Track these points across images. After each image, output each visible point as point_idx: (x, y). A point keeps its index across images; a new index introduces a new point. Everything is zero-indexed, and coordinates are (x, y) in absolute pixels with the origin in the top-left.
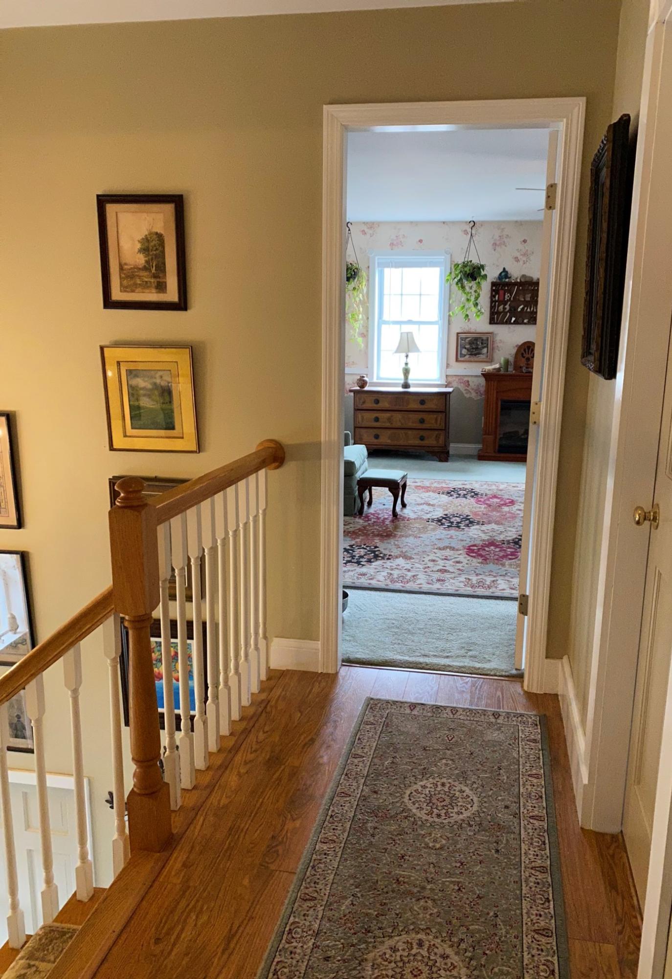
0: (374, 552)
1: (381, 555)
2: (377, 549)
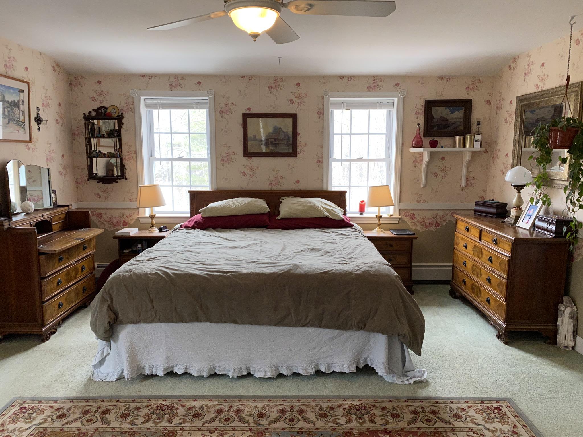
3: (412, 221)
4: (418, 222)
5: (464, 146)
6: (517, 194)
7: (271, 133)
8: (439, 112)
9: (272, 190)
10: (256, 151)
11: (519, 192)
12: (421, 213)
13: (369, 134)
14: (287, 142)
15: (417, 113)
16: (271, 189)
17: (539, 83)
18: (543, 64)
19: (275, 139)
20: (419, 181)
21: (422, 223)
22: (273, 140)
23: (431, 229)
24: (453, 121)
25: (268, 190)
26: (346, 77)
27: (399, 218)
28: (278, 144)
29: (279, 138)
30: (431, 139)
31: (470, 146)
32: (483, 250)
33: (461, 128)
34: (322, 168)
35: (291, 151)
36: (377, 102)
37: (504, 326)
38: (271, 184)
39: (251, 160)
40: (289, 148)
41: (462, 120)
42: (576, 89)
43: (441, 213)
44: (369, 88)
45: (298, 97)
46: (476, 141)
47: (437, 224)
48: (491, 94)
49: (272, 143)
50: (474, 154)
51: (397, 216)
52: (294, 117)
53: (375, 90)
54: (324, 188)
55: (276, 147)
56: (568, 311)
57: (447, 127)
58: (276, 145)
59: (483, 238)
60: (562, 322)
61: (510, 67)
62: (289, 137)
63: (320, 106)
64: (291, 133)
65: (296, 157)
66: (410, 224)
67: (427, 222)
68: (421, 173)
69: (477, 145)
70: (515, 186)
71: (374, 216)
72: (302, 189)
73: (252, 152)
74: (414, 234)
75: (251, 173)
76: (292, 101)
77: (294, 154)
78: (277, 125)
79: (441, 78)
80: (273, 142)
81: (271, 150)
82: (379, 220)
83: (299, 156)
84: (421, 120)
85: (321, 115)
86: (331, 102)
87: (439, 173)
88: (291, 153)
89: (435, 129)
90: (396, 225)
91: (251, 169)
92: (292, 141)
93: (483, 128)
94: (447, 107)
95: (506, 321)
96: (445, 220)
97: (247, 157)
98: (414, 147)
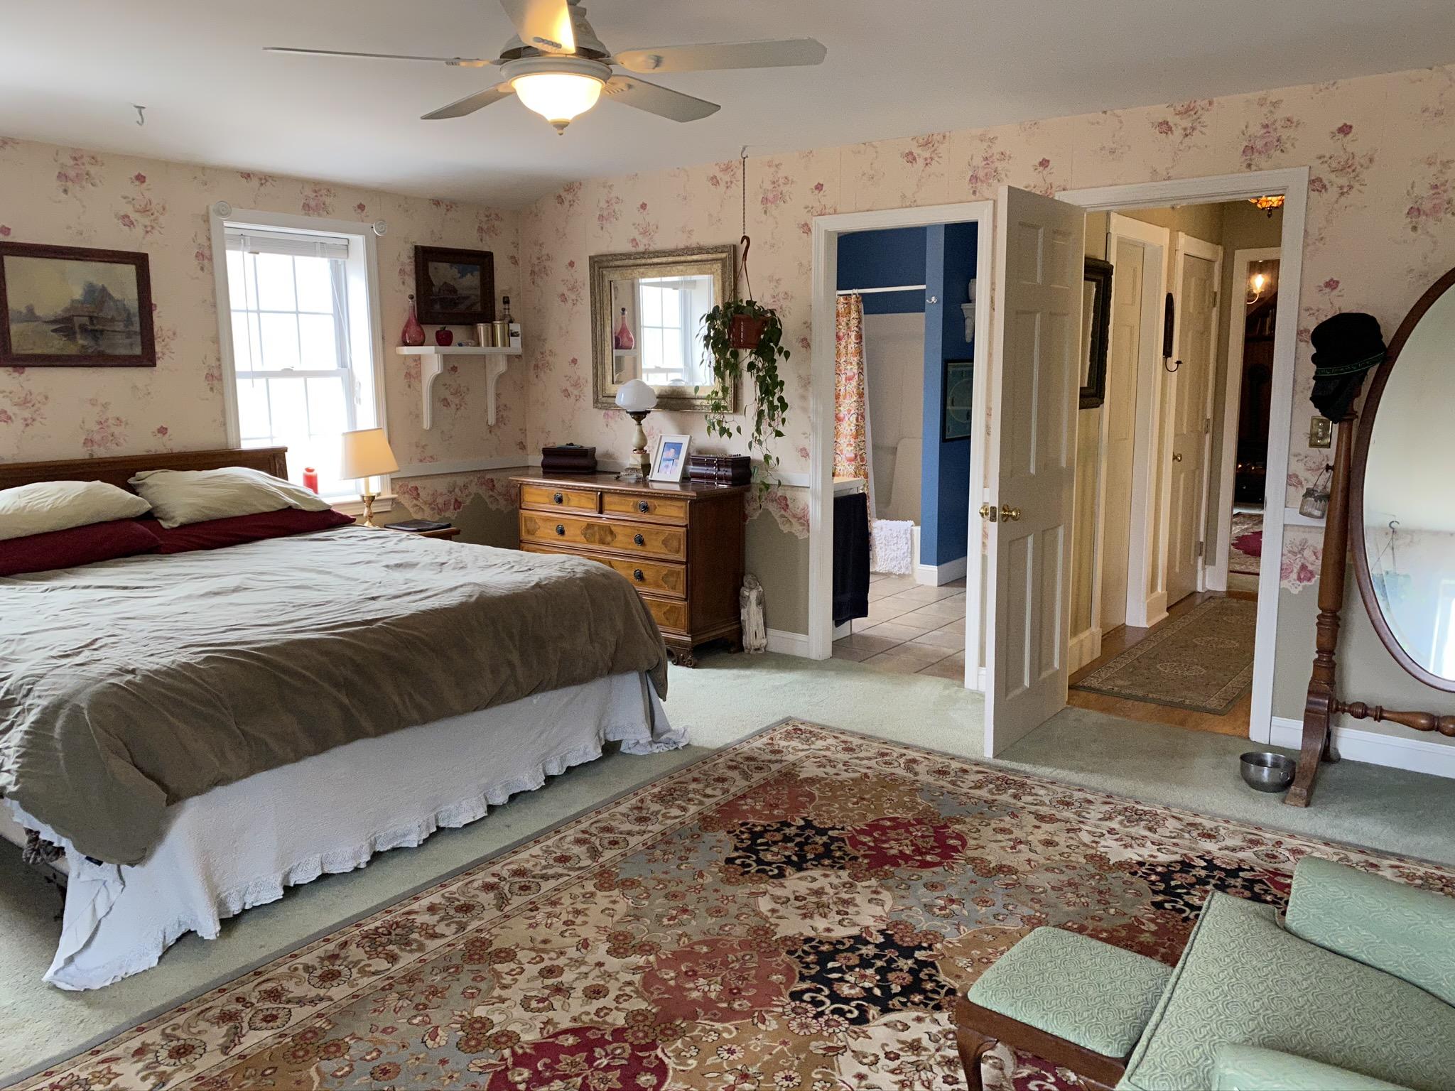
0: (1169, 891)
1: (1153, 878)
2: (1160, 898)
3: (415, 502)
4: (425, 503)
5: (494, 345)
6: (637, 427)
7: (78, 301)
8: (442, 273)
9: (95, 457)
10: (38, 351)
11: (640, 424)
12: (428, 483)
13: (297, 313)
14: (126, 326)
15: (402, 272)
16: (91, 455)
17: (639, 238)
18: (644, 206)
19: (91, 318)
20: (418, 416)
21: (432, 504)
22: (85, 320)
23: (447, 514)
24: (465, 293)
25: (82, 457)
26: (254, 175)
27: (393, 499)
28: (102, 331)
29: (101, 314)
30: (438, 328)
31: (504, 345)
32: (613, 528)
33: (478, 308)
34: (222, 394)
35: (138, 351)
36: (314, 239)
37: (689, 639)
38: (88, 442)
39: (24, 375)
40: (131, 345)
41: (479, 292)
42: (724, 255)
43: (460, 481)
44: (306, 207)
45: (145, 211)
46: (513, 335)
47: (458, 504)
48: (516, 245)
49: (83, 329)
50: (510, 358)
51: (388, 495)
52: (140, 262)
53: (319, 215)
54: (232, 445)
55: (96, 339)
56: (753, 596)
57: (456, 304)
58: (95, 334)
59: (606, 507)
60: (748, 614)
61: (560, 200)
62: (129, 314)
63: (202, 240)
64: (136, 304)
65: (154, 365)
66: (412, 510)
67: (440, 500)
68: (421, 400)
69: (516, 343)
70: (631, 413)
71: (358, 498)
72: (176, 451)
73: (23, 352)
74: (449, 526)
75: (27, 414)
76: (127, 221)
77: (147, 359)
78: (95, 282)
79: (437, 202)
80: (85, 325)
81: (83, 346)
82: (369, 506)
83: (158, 363)
84: (411, 288)
85: (206, 262)
86: (227, 231)
87: (450, 398)
88: (138, 356)
89: (437, 307)
90: (385, 515)
91: (25, 402)
92: (138, 325)
93: (514, 310)
94: (452, 262)
95: (692, 631)
96: (470, 494)
97: (10, 369)
98: (406, 344)
